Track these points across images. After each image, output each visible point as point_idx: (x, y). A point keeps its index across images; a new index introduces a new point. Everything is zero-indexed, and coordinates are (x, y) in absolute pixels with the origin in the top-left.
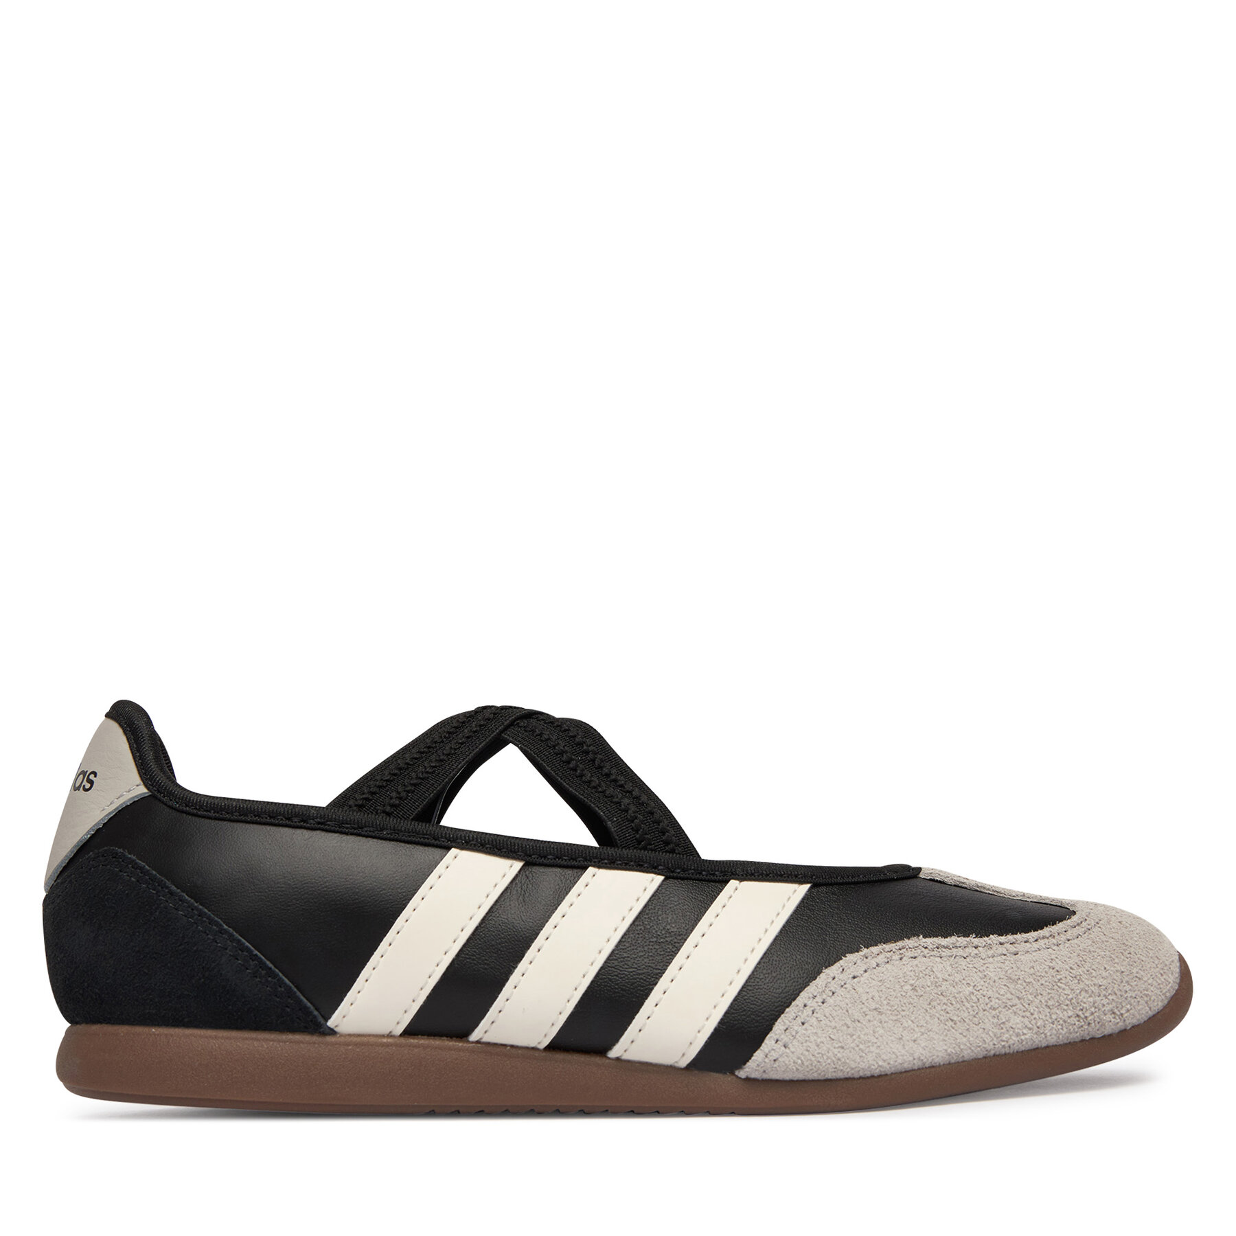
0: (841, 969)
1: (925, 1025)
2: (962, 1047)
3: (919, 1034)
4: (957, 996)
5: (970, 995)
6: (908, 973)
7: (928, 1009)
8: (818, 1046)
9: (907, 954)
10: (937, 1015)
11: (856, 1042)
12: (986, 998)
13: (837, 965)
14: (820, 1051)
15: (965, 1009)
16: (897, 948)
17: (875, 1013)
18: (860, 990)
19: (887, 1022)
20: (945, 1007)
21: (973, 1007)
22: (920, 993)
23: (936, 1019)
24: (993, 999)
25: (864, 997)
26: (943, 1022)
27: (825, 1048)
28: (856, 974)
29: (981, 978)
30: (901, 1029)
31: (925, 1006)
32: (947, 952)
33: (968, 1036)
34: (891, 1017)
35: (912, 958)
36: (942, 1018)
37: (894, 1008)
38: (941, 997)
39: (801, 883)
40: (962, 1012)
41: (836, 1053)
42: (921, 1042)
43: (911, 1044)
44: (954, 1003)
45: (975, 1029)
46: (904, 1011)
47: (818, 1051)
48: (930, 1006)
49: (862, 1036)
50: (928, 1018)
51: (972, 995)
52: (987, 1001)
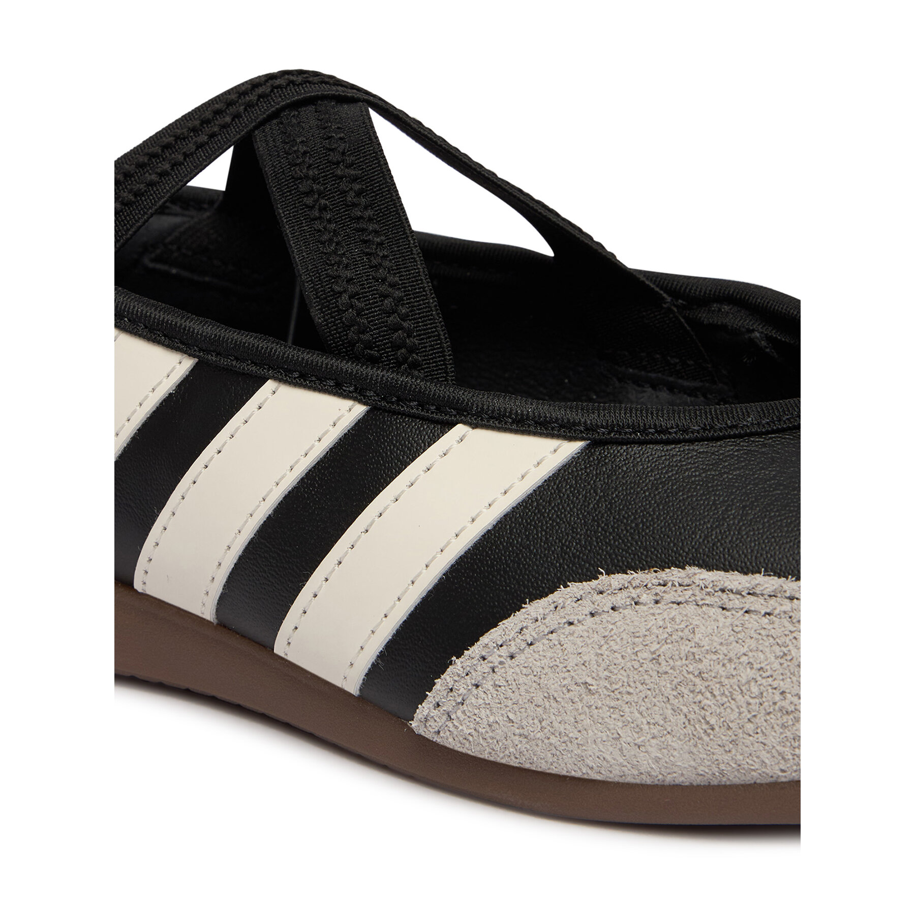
0: (553, 606)
1: (662, 722)
2: (722, 767)
3: (649, 736)
4: (726, 681)
5: (748, 682)
6: (655, 631)
7: (671, 697)
8: (490, 726)
9: (666, 596)
10: (685, 709)
11: (546, 730)
12: (777, 692)
13: (551, 597)
14: (493, 735)
15: (734, 707)
16: (655, 581)
17: (582, 689)
18: (568, 646)
19: (601, 708)
20: (700, 697)
21: (749, 704)
22: (664, 667)
23: (682, 717)
24: (789, 696)
25: (573, 660)
26: (692, 722)
27: (499, 731)
28: (572, 618)
29: (777, 657)
30: (620, 724)
31: (668, 691)
32: (736, 602)
33: (734, 751)
34: (608, 701)
35: (673, 603)
36: (692, 716)
37: (615, 687)
38: (697, 681)
39: (571, 439)
40: (729, 710)
41: (517, 743)
42: (650, 749)
43: (635, 751)
44: (716, 693)
45: (748, 742)
46: (629, 693)
47: (491, 734)
48: (675, 693)
49: (556, 724)
50: (669, 712)
51: (753, 684)
52: (777, 697)
